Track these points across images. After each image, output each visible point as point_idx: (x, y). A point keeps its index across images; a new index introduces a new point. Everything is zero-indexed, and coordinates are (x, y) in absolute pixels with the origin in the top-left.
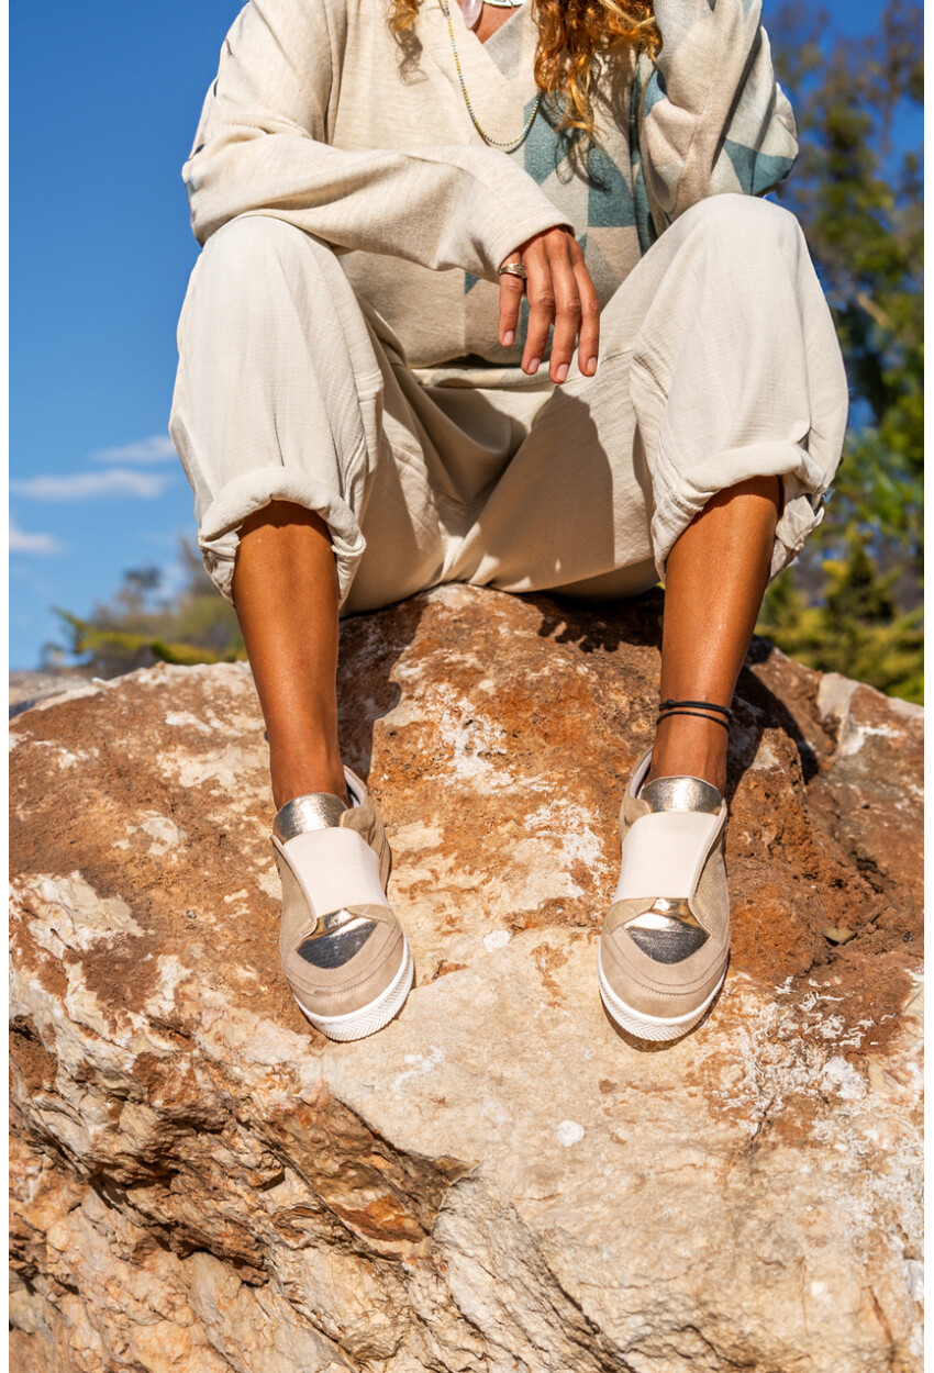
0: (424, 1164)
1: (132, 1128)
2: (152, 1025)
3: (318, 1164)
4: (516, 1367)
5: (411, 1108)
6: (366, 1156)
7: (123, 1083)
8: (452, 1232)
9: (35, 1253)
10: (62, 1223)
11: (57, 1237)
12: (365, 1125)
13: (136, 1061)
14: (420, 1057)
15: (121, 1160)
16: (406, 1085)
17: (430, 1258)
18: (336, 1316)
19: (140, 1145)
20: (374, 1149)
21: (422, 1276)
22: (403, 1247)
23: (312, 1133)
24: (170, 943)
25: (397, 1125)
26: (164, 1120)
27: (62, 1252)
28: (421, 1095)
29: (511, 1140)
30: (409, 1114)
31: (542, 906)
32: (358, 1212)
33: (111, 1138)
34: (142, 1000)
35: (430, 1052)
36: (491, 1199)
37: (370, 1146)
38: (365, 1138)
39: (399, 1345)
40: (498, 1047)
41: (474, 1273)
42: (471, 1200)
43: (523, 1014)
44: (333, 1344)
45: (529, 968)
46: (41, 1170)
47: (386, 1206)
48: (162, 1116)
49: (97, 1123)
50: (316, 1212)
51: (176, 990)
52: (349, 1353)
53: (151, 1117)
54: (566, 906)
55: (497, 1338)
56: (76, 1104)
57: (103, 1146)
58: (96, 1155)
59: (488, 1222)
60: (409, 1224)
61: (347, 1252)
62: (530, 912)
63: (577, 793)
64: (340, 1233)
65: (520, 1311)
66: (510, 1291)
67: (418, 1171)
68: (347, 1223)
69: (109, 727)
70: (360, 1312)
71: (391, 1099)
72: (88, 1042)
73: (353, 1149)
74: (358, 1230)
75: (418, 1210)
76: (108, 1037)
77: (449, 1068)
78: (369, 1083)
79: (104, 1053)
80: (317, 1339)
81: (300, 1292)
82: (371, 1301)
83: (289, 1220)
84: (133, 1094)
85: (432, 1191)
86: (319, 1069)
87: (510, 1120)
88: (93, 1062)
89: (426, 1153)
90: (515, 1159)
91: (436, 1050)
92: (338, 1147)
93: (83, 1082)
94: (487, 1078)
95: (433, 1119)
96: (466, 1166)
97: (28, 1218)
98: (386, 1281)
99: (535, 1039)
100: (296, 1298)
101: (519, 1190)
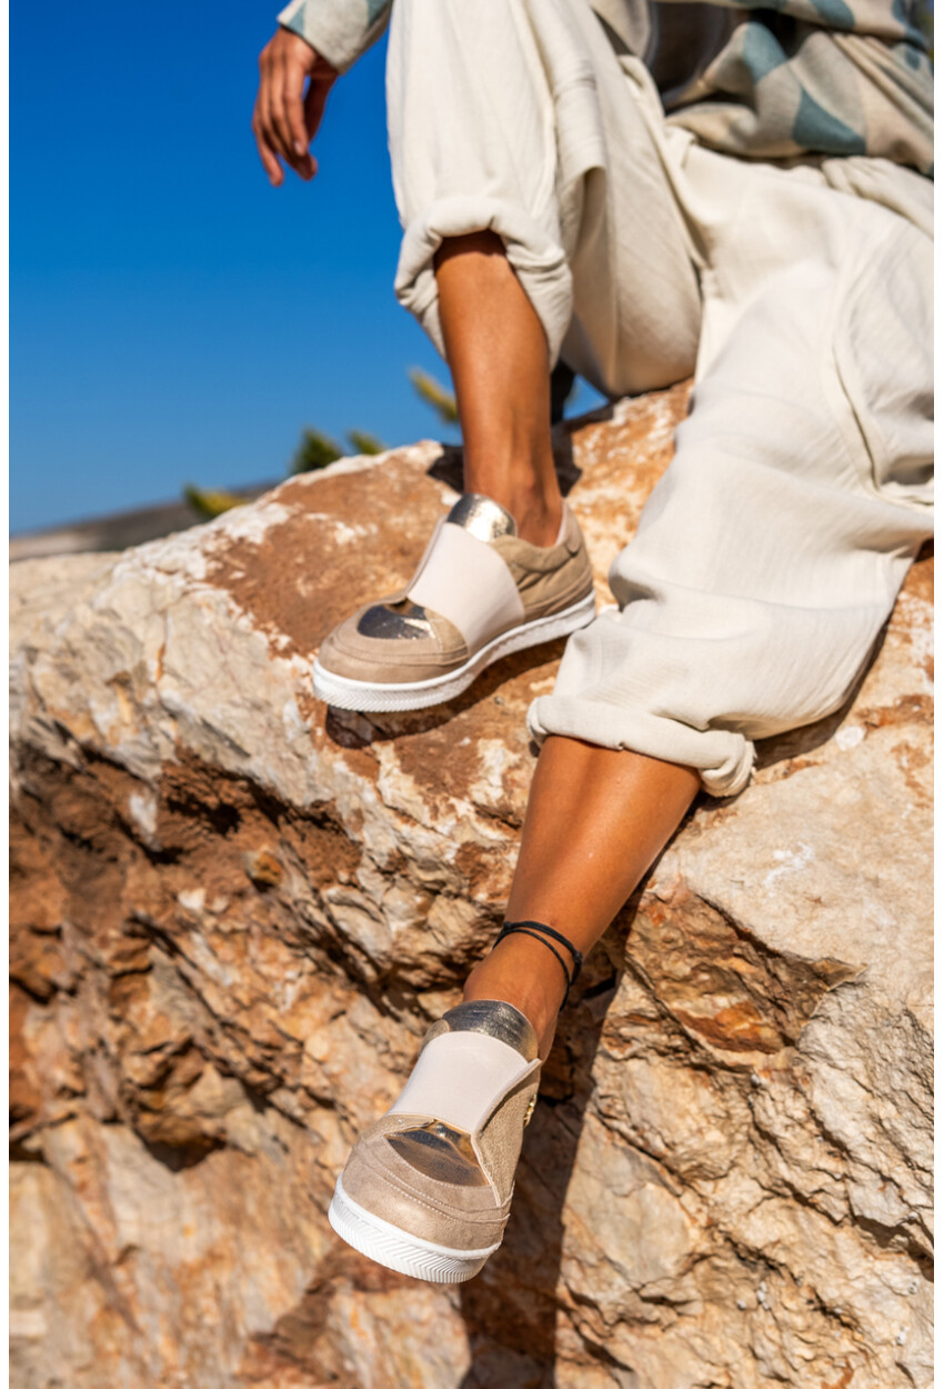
0: (801, 967)
1: (444, 924)
2: (477, 812)
3: (666, 966)
4: (883, 1189)
5: (785, 906)
6: (725, 958)
7: (439, 875)
8: (823, 1041)
9: (285, 1064)
10: (323, 1032)
11: (317, 1046)
12: (731, 923)
13: (459, 851)
14: (789, 853)
15: (424, 960)
16: (778, 882)
17: (789, 1070)
18: (665, 1133)
19: (452, 943)
20: (737, 951)
21: (777, 1089)
22: (756, 1059)
23: (664, 932)
24: (490, 727)
25: (771, 924)
26: (485, 916)
27: (320, 1063)
28: (795, 893)
29: (898, 944)
30: (785, 913)
31: (898, 702)
32: (706, 1020)
33: (415, 935)
34: (466, 786)
35: (798, 850)
36: (877, 1006)
37: (732, 947)
38: (728, 938)
39: (733, 1165)
40: (868, 848)
41: (845, 1086)
42: (851, 1007)
43: (890, 814)
44: (654, 1163)
45: (890, 766)
46: (300, 975)
47: (741, 1014)
48: (483, 911)
49: (401, 919)
50: (652, 1020)
51: (504, 778)
52: (672, 1172)
53: (469, 912)
54: (924, 704)
55: (865, 1157)
56: (378, 898)
57: (405, 944)
58: (395, 955)
59: (870, 1032)
60: (767, 1034)
61: (679, 1063)
62: (885, 709)
63: (917, 588)
64: (678, 1042)
65: (901, 1127)
66: (890, 1106)
67: (791, 974)
68: (691, 1032)
69: (382, 504)
70: (695, 1127)
71: (764, 896)
72: (405, 829)
73: (711, 950)
74: (702, 1040)
75: (782, 1017)
76: (430, 823)
77: (821, 866)
78: (738, 878)
79: (422, 840)
80: (631, 1157)
81: (619, 1107)
82: (706, 1116)
83: (617, 1028)
84: (450, 887)
85: (804, 996)
86: (675, 862)
87: (894, 923)
88: (407, 851)
89: (805, 954)
90: (905, 964)
91: (805, 847)
92: (693, 948)
93: (391, 873)
94: (861, 879)
95: (811, 919)
96: (852, 969)
97: (284, 1026)
98: (727, 1096)
99: (907, 841)
100: (612, 1113)
101: (914, 996)
